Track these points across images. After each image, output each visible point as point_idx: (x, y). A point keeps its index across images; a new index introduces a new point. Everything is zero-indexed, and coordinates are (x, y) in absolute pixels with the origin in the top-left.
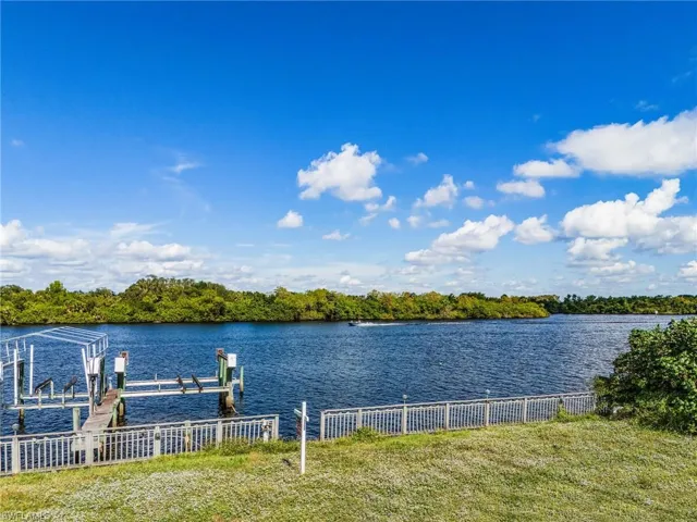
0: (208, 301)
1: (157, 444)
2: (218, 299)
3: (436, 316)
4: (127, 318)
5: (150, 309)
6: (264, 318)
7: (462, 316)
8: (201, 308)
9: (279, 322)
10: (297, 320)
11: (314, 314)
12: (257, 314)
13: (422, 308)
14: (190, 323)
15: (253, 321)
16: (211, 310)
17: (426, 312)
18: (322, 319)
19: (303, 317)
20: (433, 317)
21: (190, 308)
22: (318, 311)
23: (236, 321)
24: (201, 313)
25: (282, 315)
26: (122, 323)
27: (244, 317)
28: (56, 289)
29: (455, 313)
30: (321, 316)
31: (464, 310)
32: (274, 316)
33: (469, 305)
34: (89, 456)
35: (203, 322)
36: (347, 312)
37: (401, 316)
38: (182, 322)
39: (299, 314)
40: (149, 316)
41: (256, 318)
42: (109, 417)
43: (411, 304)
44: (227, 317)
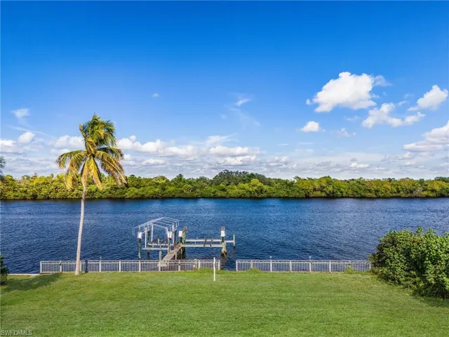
0: (254, 186)
1: (179, 267)
2: (260, 184)
3: (409, 195)
4: (212, 195)
5: (224, 190)
6: (286, 195)
7: (431, 195)
8: (250, 189)
9: (295, 198)
10: (307, 197)
11: (318, 193)
12: (283, 193)
13: (398, 189)
14: (245, 198)
15: (280, 197)
16: (256, 191)
17: (402, 193)
18: (324, 197)
19: (312, 195)
20: (407, 196)
21: (244, 189)
22: (322, 191)
23: (270, 197)
24: (250, 192)
25: (298, 194)
26: (210, 198)
27: (274, 195)
28: (180, 178)
29: (425, 193)
30: (324, 194)
31: (433, 191)
32: (292, 195)
33: (437, 188)
34: (160, 269)
35: (251, 198)
36: (341, 192)
37: (381, 195)
38: (240, 197)
39: (308, 193)
40: (223, 194)
41: (282, 195)
42: (173, 255)
43: (389, 187)
44: (264, 195)
